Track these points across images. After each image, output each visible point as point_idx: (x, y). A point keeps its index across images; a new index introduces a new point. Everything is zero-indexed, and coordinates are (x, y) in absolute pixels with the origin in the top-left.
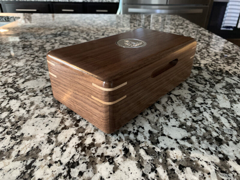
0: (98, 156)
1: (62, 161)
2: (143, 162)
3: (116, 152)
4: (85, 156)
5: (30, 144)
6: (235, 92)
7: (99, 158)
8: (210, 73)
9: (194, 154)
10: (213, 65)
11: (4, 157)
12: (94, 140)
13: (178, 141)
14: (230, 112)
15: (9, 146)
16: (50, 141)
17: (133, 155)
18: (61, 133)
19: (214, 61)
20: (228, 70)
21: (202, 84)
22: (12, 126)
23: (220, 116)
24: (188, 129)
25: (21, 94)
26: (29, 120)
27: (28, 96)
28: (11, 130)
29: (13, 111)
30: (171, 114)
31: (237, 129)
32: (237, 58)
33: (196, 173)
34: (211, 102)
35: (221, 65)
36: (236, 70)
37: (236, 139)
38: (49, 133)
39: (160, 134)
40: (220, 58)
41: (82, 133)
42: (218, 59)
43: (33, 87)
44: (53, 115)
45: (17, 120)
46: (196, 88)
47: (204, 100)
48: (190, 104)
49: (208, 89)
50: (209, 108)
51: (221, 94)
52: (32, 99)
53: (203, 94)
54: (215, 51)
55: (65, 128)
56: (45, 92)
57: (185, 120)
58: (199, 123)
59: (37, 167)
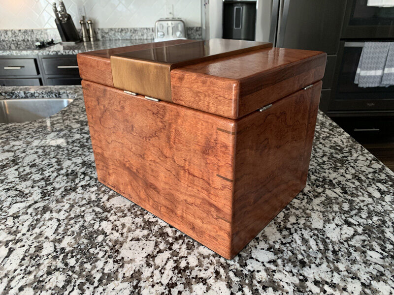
0: (193, 278)
1: (162, 283)
2: (231, 283)
3: (208, 274)
4: (181, 277)
5: (132, 267)
6: (332, 208)
7: (194, 280)
8: (310, 184)
9: (277, 276)
10: (317, 170)
11: (113, 279)
12: (188, 263)
13: (265, 263)
14: (321, 233)
15: (114, 269)
16: (148, 265)
17: (223, 277)
18: (157, 257)
19: (319, 165)
20: (332, 179)
21: (298, 199)
22: (111, 250)
23: (309, 238)
24: (276, 251)
25: (110, 214)
26: (125, 244)
27: (117, 216)
28: (111, 254)
29: (107, 234)
30: (262, 236)
31: (323, 252)
32: (348, 160)
33: (277, 292)
34: (304, 221)
35: (327, 171)
36: (341, 179)
37: (319, 261)
38: (146, 257)
39: (248, 257)
40: (328, 161)
41: (177, 256)
42: (324, 162)
43: (120, 206)
44: (147, 238)
45: (114, 244)
46: (291, 205)
47: (297, 220)
48: (282, 225)
49: (304, 206)
50: (301, 228)
51: (317, 212)
52: (122, 220)
53: (298, 212)
54: (324, 148)
55: (160, 251)
56: (133, 211)
57: (274, 242)
58: (288, 245)
59: (143, 287)
